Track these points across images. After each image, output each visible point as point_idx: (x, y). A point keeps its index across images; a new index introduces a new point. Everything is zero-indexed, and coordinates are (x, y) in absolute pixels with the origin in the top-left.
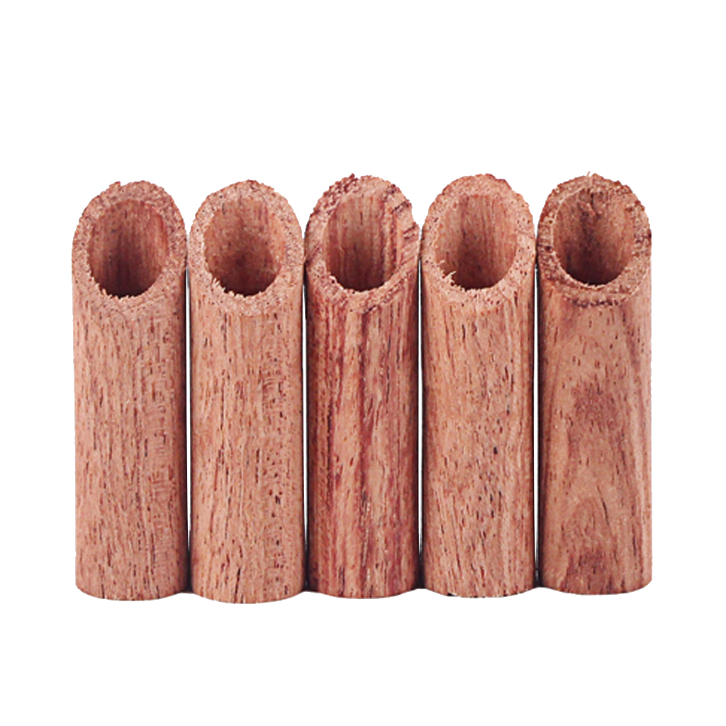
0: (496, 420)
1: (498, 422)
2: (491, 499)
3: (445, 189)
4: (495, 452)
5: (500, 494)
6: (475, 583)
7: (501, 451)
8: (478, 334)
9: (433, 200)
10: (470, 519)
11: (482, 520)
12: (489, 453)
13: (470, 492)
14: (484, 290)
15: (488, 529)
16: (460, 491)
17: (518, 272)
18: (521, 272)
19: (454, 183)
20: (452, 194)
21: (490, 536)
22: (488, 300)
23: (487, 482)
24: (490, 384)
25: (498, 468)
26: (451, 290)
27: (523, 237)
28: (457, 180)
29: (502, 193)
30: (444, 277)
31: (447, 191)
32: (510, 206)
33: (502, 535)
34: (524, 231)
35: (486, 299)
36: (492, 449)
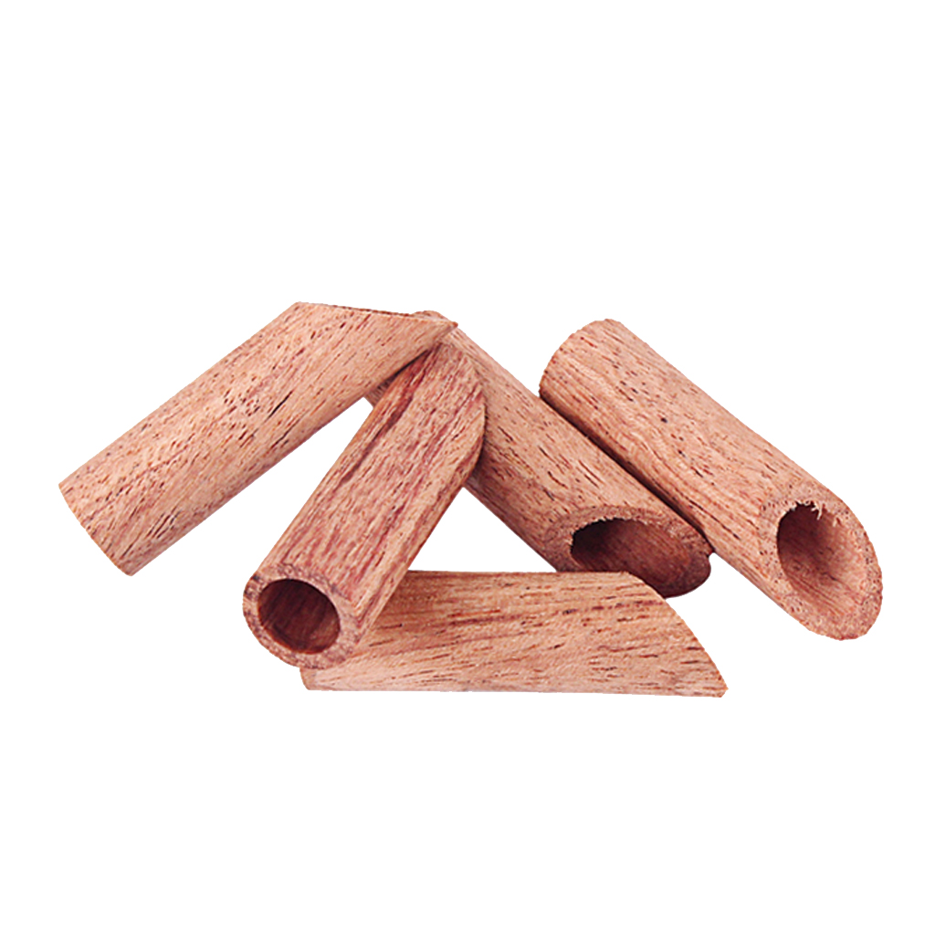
0: (685, 439)
1: (681, 439)
2: (634, 390)
3: (881, 598)
4: (664, 420)
5: (631, 400)
6: (591, 335)
7: (660, 425)
8: (760, 475)
9: (884, 581)
10: (637, 368)
11: (627, 373)
12: (667, 415)
13: (656, 382)
14: (784, 513)
15: (617, 373)
16: (665, 380)
17: (769, 552)
18: (766, 552)
19: (878, 609)
20: (872, 597)
21: (611, 369)
22: (774, 506)
23: (649, 397)
24: (714, 453)
25: (650, 413)
26: (810, 496)
27: (788, 592)
28: (877, 614)
29: (833, 626)
30: (824, 505)
31: (878, 598)
32: (818, 617)
33: (602, 379)
34: (790, 598)
35: (776, 506)
36: (667, 419)
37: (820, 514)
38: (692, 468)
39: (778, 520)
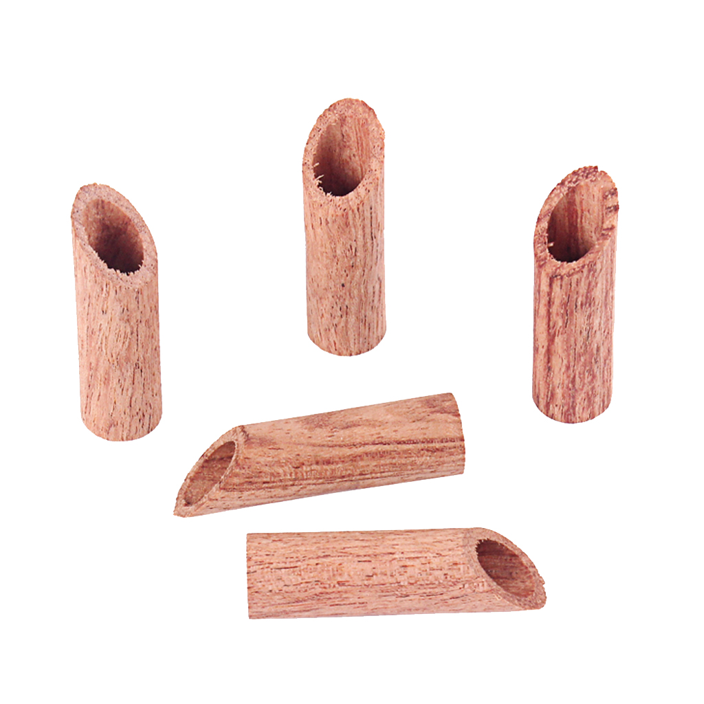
0: (343, 270)
1: (345, 271)
2: (340, 309)
3: (331, 106)
4: (343, 285)
5: (347, 307)
6: (330, 346)
7: (347, 285)
8: (329, 225)
9: (321, 113)
10: (327, 316)
11: (334, 318)
12: (339, 286)
13: (325, 302)
14: (338, 198)
15: (339, 323)
16: (321, 299)
17: (364, 188)
18: (366, 189)
19: (338, 103)
20: (335, 112)
21: (340, 327)
22: (339, 206)
23: (337, 300)
24: (338, 252)
25: (345, 294)
26: (316, 191)
27: (374, 159)
28: (341, 101)
29: (369, 120)
30: (314, 180)
31: (332, 108)
32: (372, 131)
33: (349, 326)
34: (376, 155)
35: (338, 205)
36: (341, 285)
37: (320, 177)
38: (356, 255)
39: (343, 197)
